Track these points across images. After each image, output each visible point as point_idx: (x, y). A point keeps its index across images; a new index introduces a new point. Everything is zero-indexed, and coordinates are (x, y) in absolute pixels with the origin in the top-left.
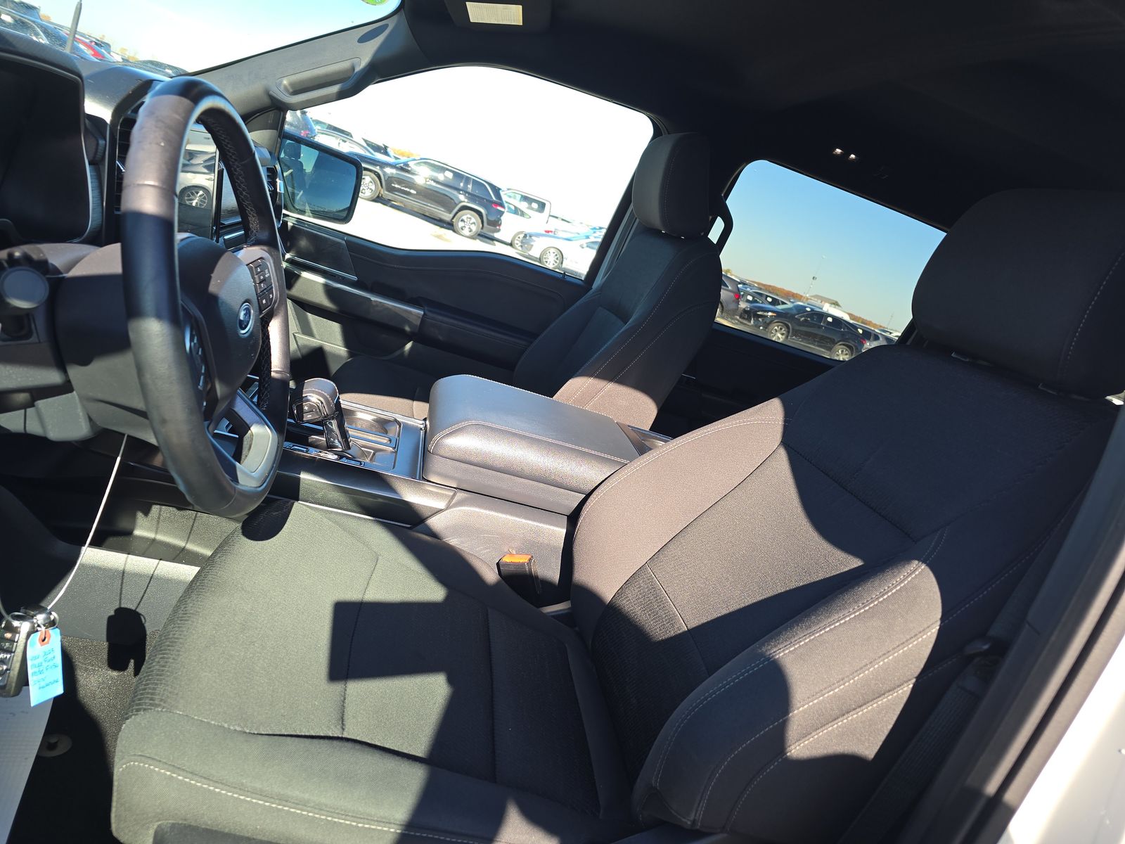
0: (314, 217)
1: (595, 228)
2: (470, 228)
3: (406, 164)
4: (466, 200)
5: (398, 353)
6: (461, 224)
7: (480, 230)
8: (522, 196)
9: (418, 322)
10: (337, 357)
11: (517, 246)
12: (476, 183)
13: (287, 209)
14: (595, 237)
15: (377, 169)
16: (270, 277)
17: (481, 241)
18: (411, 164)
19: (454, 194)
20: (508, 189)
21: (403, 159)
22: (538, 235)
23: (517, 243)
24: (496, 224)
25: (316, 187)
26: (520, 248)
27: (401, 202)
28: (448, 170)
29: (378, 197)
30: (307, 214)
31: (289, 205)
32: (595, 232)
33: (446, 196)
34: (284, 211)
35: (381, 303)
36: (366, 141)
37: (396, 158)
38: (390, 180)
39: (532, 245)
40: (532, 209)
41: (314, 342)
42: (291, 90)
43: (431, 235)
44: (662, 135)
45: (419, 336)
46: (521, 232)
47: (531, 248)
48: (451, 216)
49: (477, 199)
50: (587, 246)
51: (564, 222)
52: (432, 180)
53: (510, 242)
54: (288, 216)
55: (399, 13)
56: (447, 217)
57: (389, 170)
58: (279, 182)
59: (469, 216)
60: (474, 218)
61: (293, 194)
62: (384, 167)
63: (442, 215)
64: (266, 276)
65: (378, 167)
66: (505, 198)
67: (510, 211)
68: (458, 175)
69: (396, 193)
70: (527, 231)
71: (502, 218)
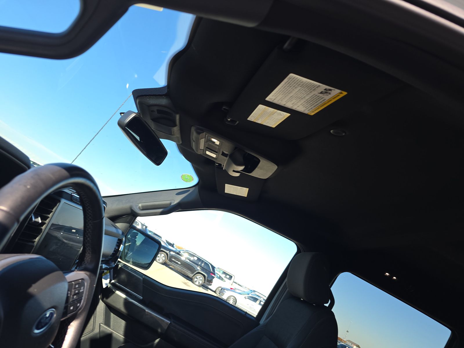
0: (133, 265)
1: (251, 291)
2: (199, 282)
3: (180, 252)
4: (200, 270)
5: (150, 344)
6: (195, 280)
7: (203, 283)
8: (223, 272)
9: (166, 328)
10: (117, 341)
11: (217, 293)
12: (205, 263)
13: (121, 259)
14: (252, 295)
15: (168, 252)
16: (83, 292)
17: (203, 288)
18: (181, 252)
19: (196, 267)
20: (218, 268)
21: (178, 250)
22: (227, 290)
23: (218, 292)
24: (210, 281)
25: (139, 251)
26: (218, 294)
27: (173, 266)
28: (195, 256)
29: (165, 263)
30: (130, 263)
31: (123, 257)
32: (252, 293)
33: (193, 267)
34: (119, 260)
35: (150, 313)
36: (166, 241)
37: (176, 249)
38: (172, 256)
39: (224, 294)
40: (227, 278)
41: (109, 330)
42: (141, 209)
43: (182, 282)
44: (301, 252)
45: (164, 336)
46: (220, 287)
47: (223, 295)
48: (193, 275)
49: (205, 270)
50: (248, 298)
51: (239, 286)
52: (188, 259)
53: (215, 290)
54: (120, 262)
55: (195, 187)
56: (191, 275)
57: (172, 253)
58: (122, 246)
59: (200, 277)
60: (202, 278)
61: (127, 253)
62: (170, 252)
63: (189, 274)
64: (81, 291)
65: (168, 251)
66: (216, 271)
67: (217, 277)
68: (199, 259)
69: (172, 262)
70: (223, 287)
71: (213, 280)
